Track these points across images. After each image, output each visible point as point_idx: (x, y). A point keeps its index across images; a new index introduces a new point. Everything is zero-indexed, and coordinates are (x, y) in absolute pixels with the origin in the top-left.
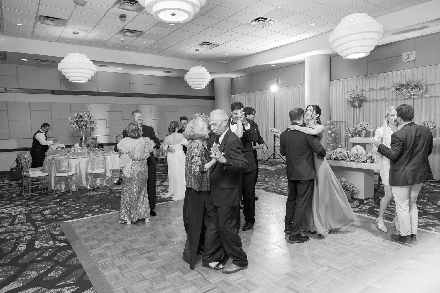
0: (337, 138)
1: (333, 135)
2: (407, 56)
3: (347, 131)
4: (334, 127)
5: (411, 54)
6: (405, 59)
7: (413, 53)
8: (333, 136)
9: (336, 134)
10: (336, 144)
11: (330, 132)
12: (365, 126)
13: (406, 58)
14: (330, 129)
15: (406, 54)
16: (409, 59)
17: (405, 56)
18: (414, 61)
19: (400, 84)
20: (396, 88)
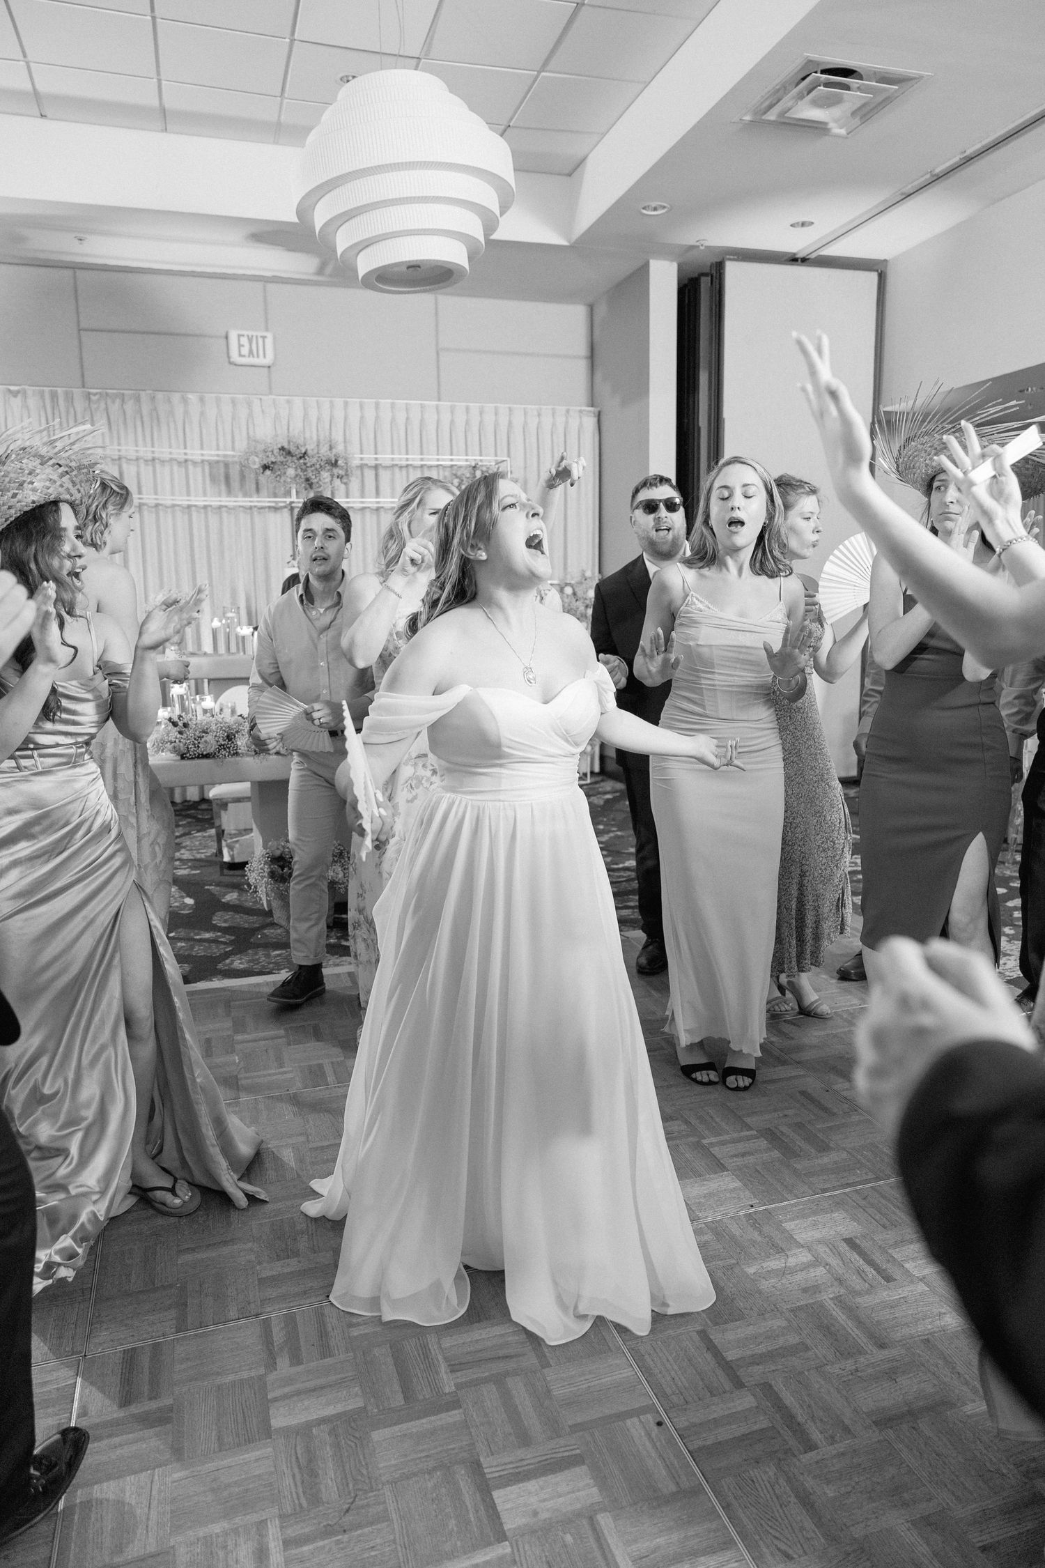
2: (244, 341)
5: (260, 341)
6: (240, 351)
7: (266, 337)
13: (245, 351)
15: (243, 336)
16: (253, 356)
17: (239, 340)
18: (269, 367)
19: (279, 446)
20: (265, 462)
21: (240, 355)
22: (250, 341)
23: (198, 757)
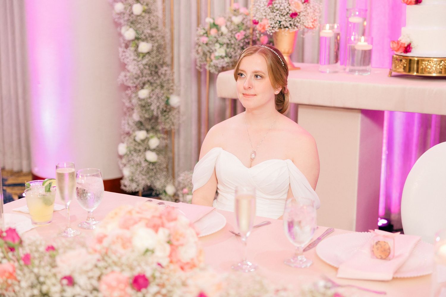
0: (162, 65)
1: (144, 47)
3: (207, 34)
4: (147, 11)
8: (144, 55)
9: (159, 47)
10: (158, 90)
11: (129, 34)
12: (293, 9)
14: (133, 22)
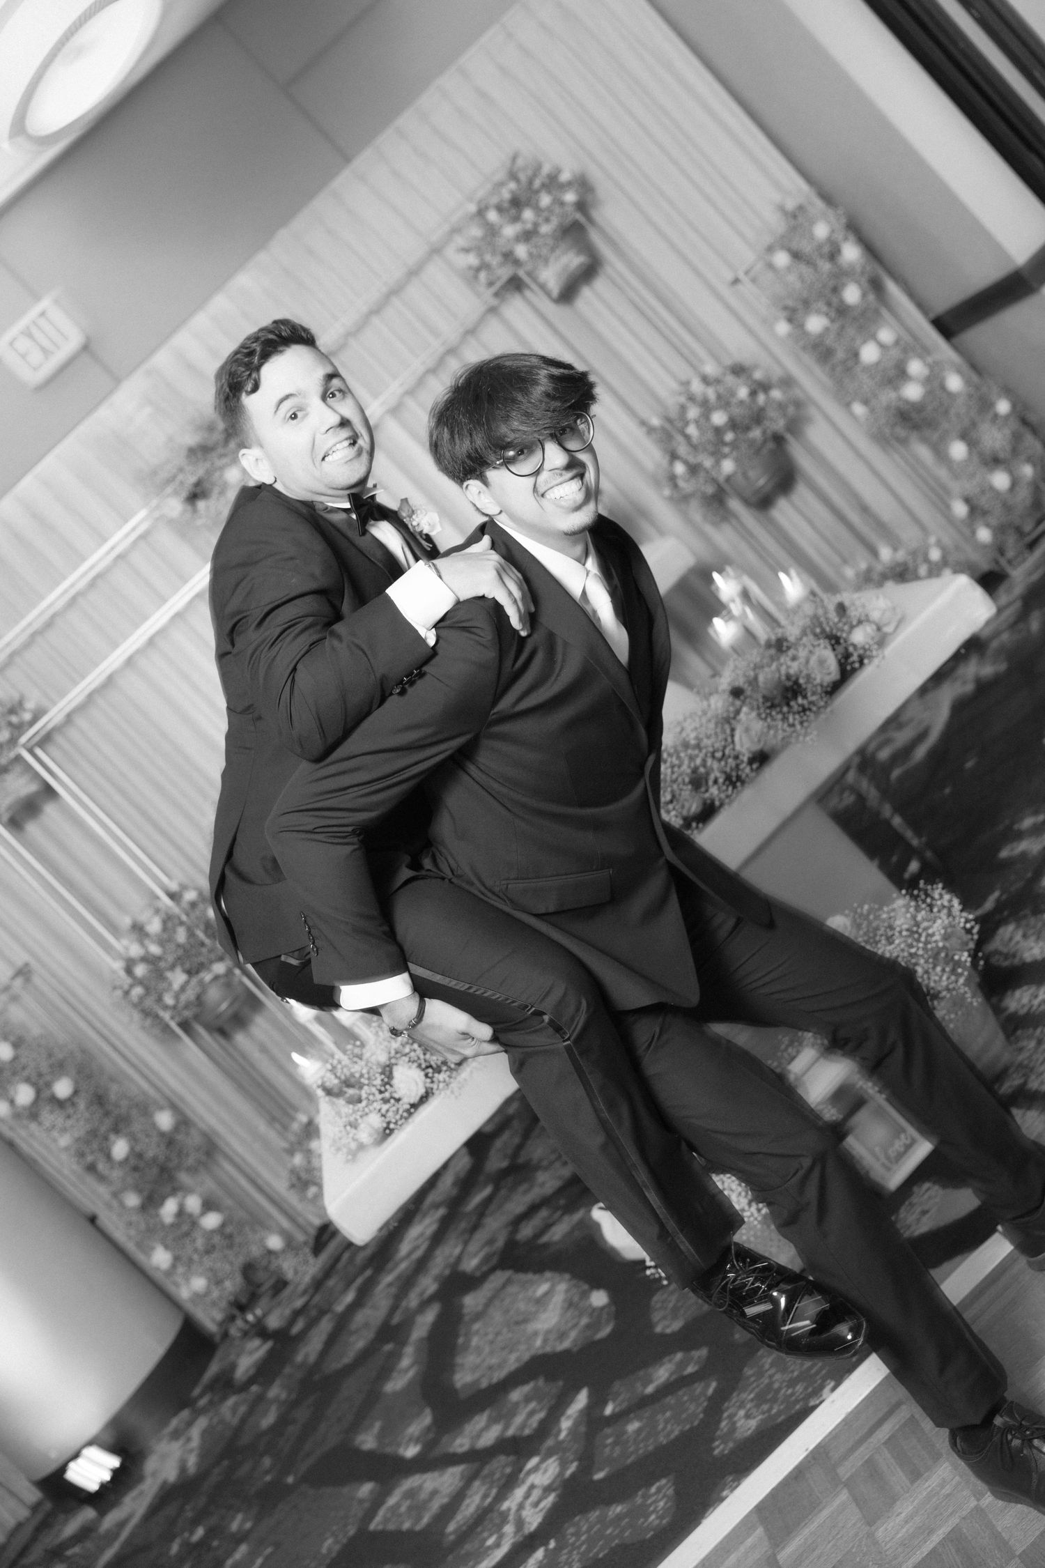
0: (104, 1091)
2: (23, 344)
4: (19, 1042)
5: (42, 323)
6: (29, 364)
7: (44, 311)
8: (74, 1098)
9: (80, 1071)
11: (24, 1093)
13: (36, 357)
15: (15, 339)
16: (53, 353)
17: (16, 350)
18: (86, 348)
19: (184, 453)
20: (184, 494)
21: (35, 369)
22: (28, 334)
23: (410, 1114)
